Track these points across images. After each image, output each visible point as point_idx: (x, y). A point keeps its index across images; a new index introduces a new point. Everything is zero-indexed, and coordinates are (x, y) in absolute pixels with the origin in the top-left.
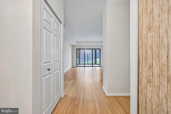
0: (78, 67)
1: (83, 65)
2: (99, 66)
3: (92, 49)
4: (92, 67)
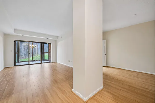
0: (17, 67)
1: (27, 63)
2: (48, 61)
3: (41, 43)
4: (40, 64)
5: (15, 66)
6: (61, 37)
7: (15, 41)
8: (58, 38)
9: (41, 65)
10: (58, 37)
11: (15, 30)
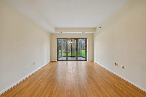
3: (77, 39)
5: (57, 60)
6: (100, 27)
7: (57, 39)
8: (95, 31)
9: (77, 62)
10: (95, 29)
11: (56, 29)
